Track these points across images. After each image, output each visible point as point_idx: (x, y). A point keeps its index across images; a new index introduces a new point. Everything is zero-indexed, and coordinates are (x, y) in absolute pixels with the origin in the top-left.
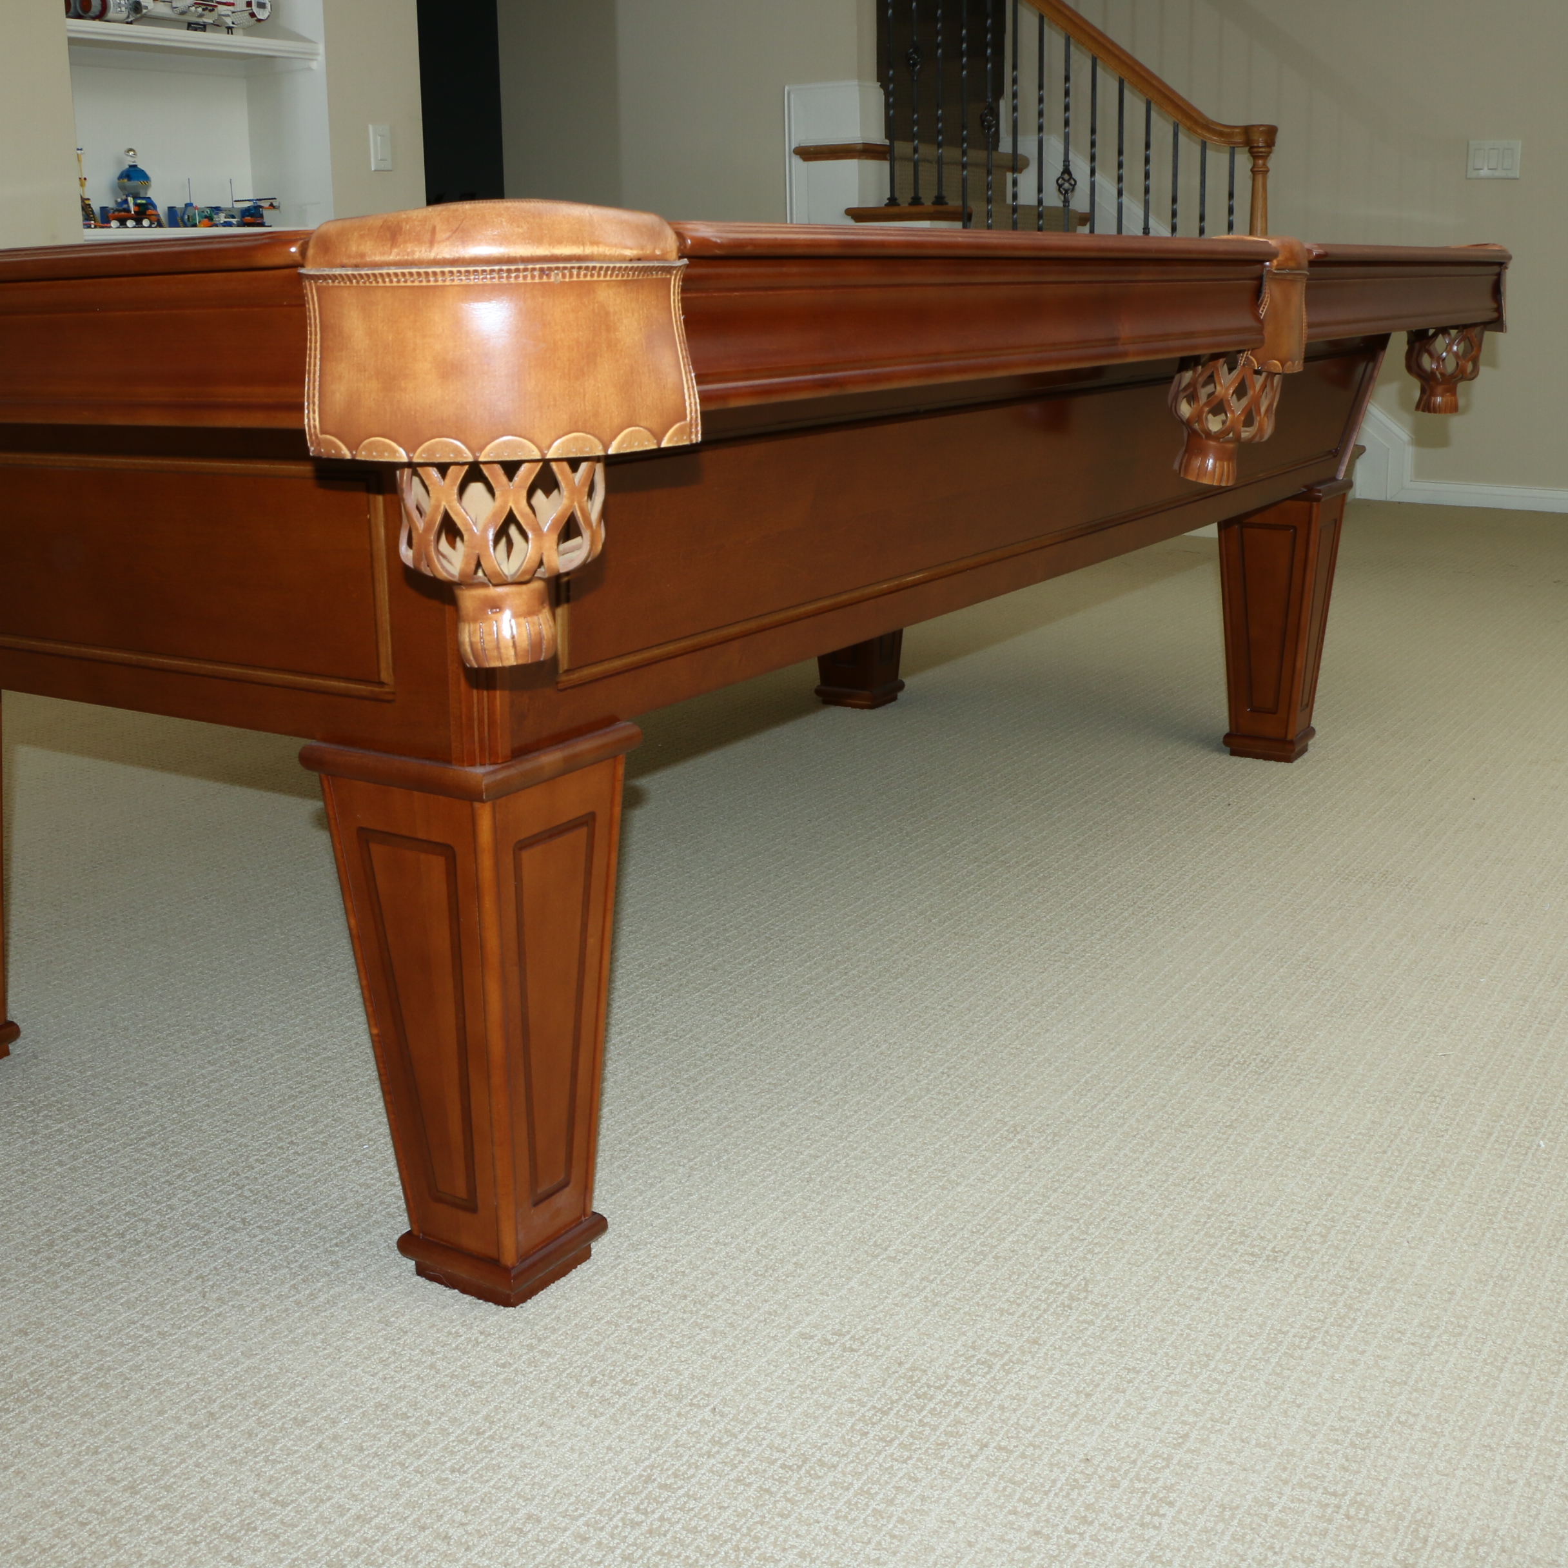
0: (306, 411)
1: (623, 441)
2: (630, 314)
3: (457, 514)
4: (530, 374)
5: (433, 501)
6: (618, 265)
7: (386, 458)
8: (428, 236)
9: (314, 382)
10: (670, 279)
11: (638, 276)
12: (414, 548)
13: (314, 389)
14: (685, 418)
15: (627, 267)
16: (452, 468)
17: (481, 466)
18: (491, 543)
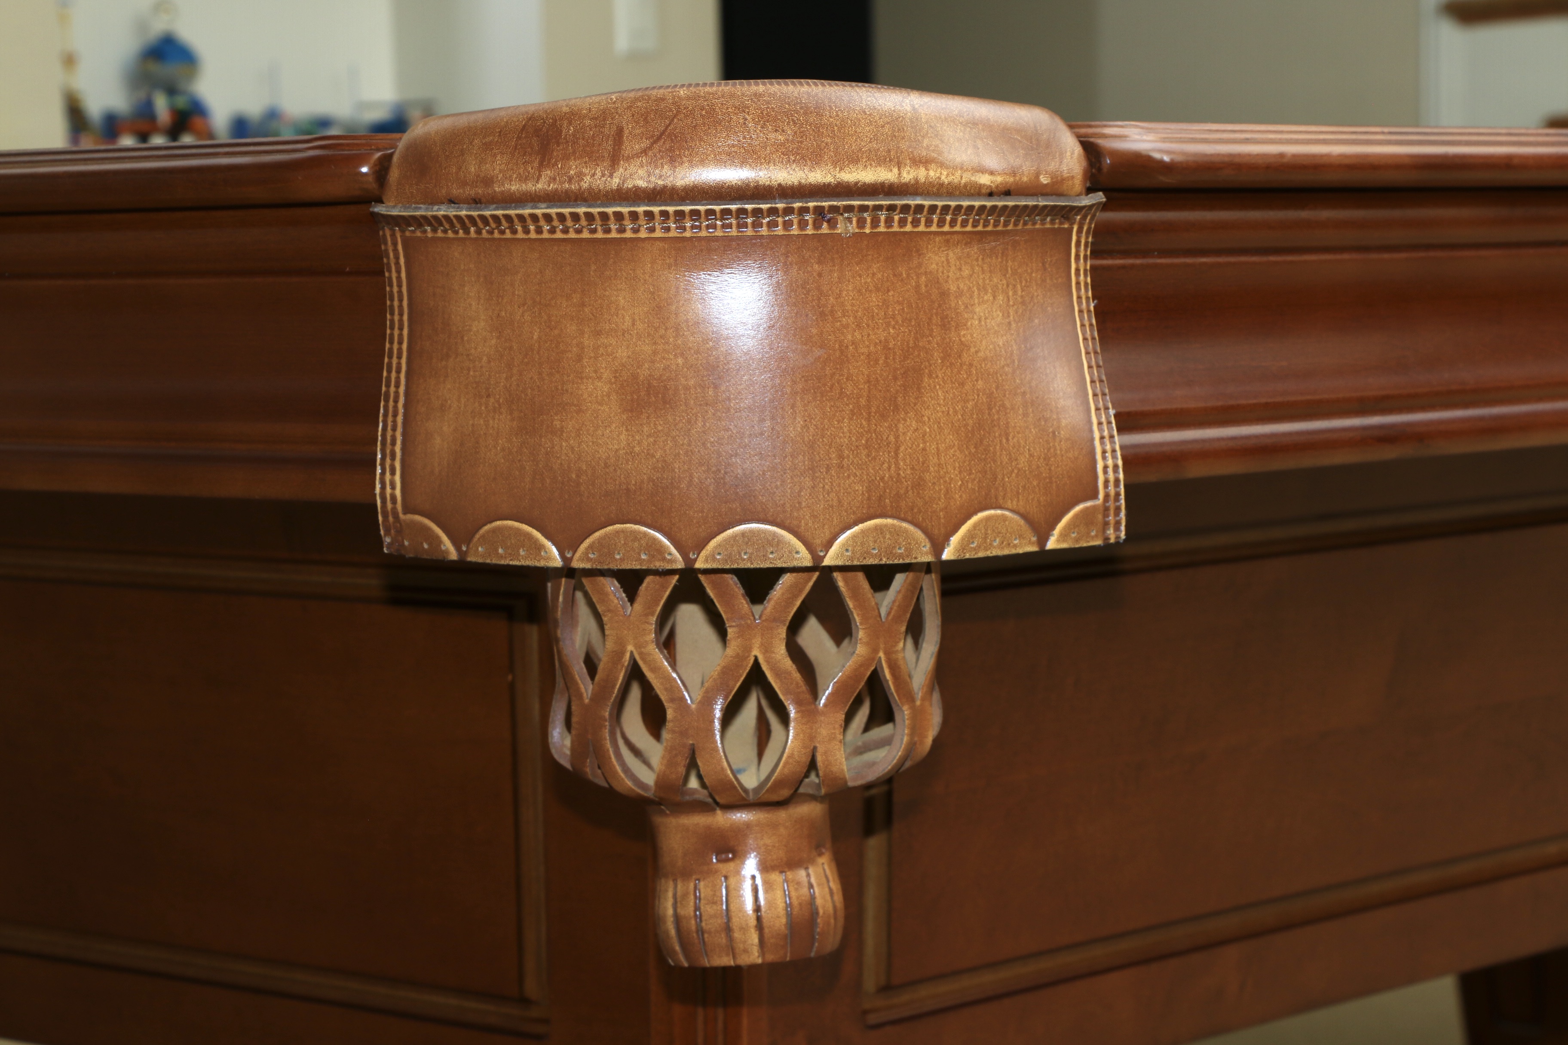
0: (379, 470)
1: (970, 536)
2: (988, 297)
3: (655, 669)
4: (793, 406)
5: (610, 644)
6: (965, 203)
7: (523, 560)
8: (609, 146)
9: (395, 415)
10: (1070, 231)
11: (1006, 224)
12: (573, 732)
13: (394, 429)
14: (1095, 496)
15: (983, 207)
16: (649, 579)
17: (702, 578)
18: (717, 725)
